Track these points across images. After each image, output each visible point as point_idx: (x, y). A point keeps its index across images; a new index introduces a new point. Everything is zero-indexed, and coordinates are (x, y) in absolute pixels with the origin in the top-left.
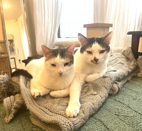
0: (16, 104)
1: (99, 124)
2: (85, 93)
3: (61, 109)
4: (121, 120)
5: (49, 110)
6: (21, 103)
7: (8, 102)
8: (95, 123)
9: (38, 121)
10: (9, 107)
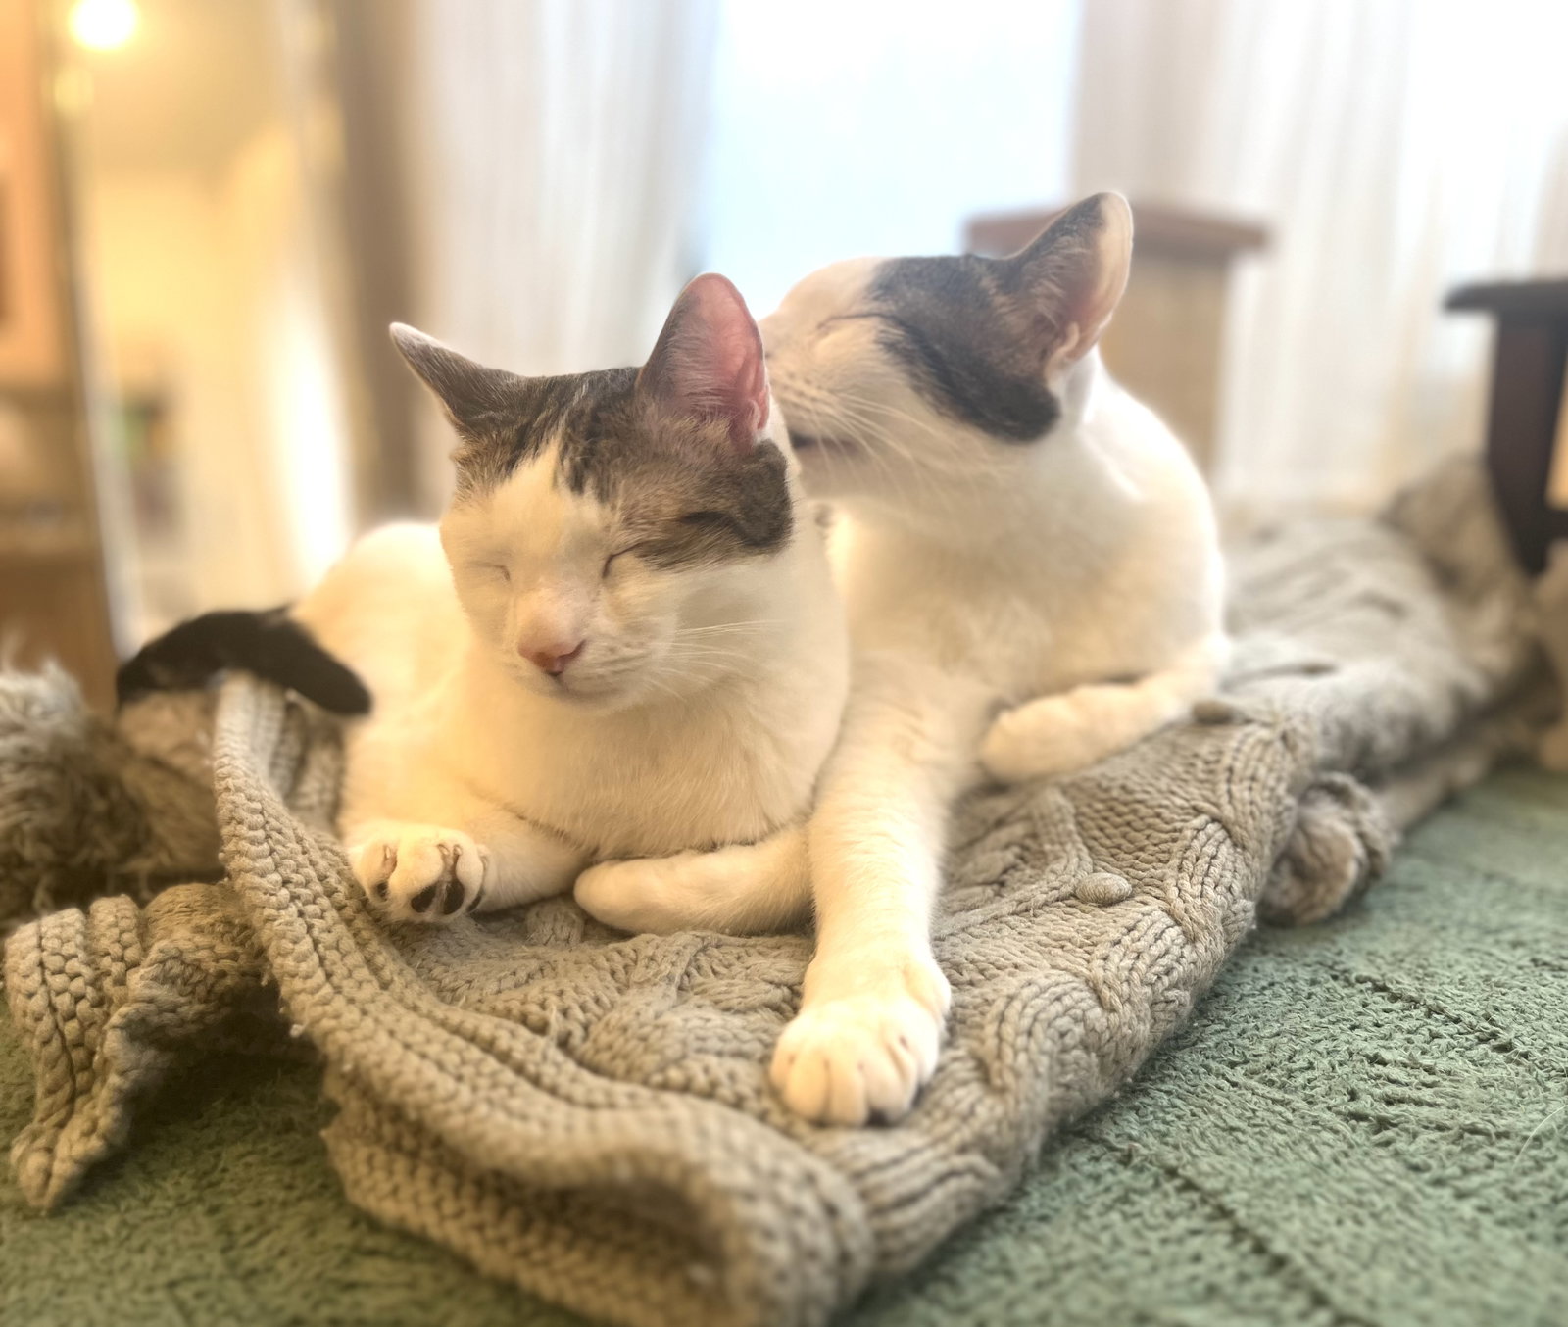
0: (164, 979)
1: (1171, 1216)
2: (989, 891)
3: (714, 1044)
4: (1416, 1169)
5: (564, 1043)
6: (222, 975)
7: (54, 962)
8: (1124, 1199)
9: (424, 1172)
10: (72, 1016)
